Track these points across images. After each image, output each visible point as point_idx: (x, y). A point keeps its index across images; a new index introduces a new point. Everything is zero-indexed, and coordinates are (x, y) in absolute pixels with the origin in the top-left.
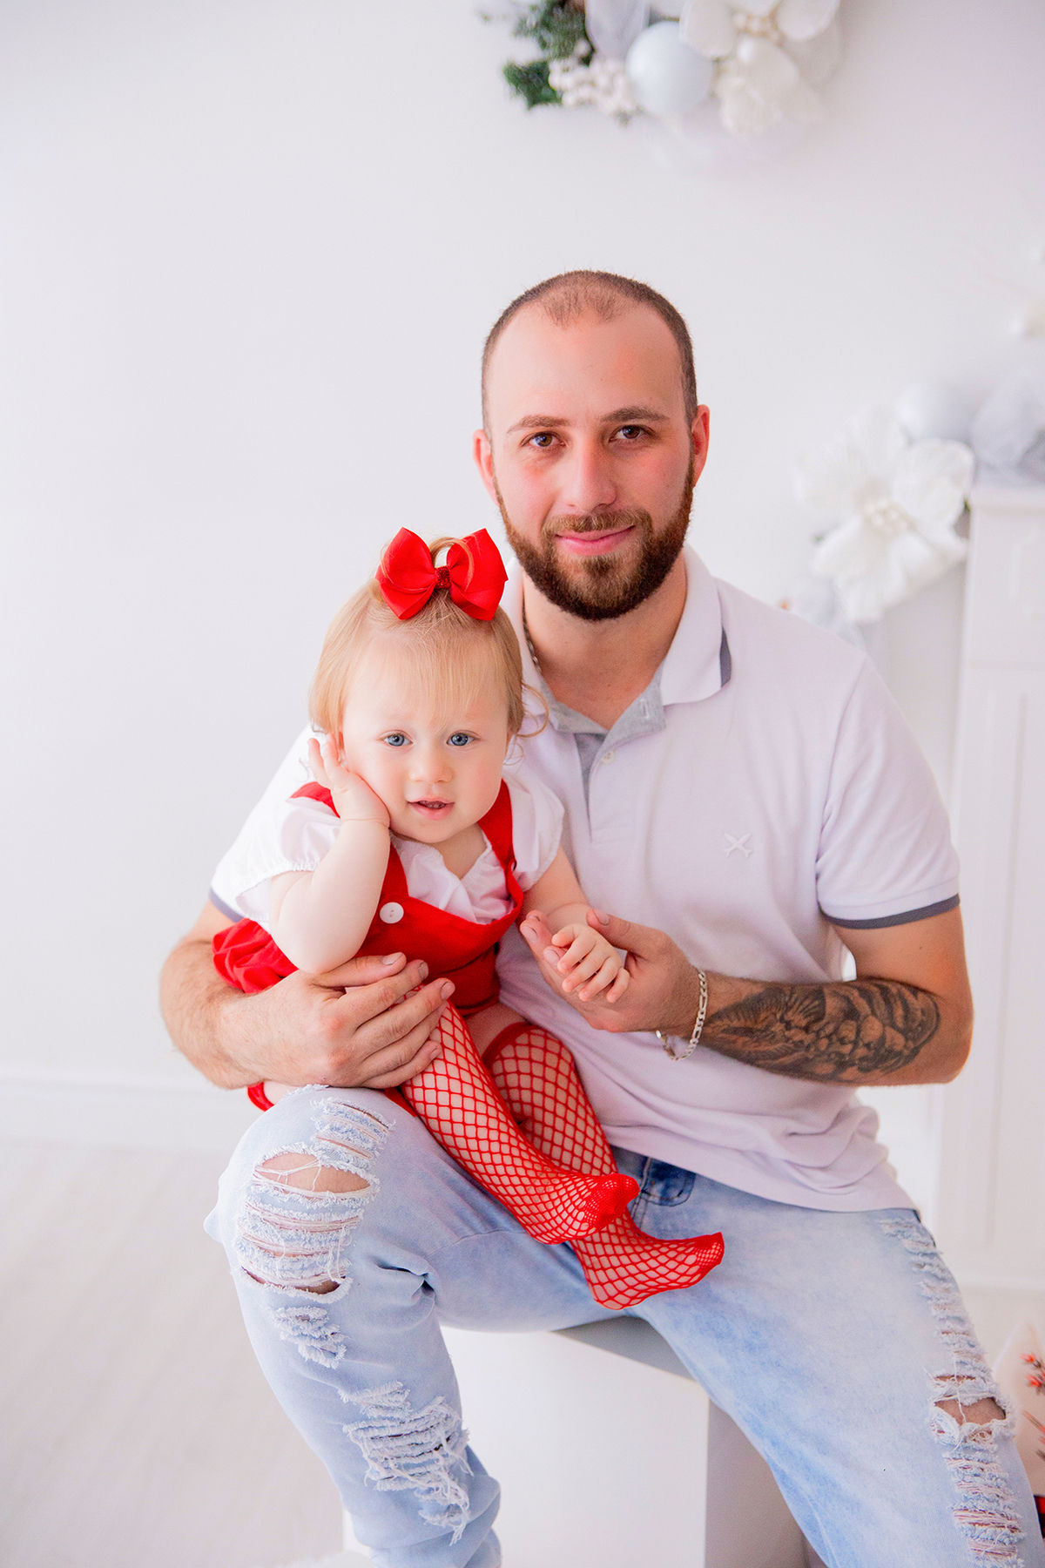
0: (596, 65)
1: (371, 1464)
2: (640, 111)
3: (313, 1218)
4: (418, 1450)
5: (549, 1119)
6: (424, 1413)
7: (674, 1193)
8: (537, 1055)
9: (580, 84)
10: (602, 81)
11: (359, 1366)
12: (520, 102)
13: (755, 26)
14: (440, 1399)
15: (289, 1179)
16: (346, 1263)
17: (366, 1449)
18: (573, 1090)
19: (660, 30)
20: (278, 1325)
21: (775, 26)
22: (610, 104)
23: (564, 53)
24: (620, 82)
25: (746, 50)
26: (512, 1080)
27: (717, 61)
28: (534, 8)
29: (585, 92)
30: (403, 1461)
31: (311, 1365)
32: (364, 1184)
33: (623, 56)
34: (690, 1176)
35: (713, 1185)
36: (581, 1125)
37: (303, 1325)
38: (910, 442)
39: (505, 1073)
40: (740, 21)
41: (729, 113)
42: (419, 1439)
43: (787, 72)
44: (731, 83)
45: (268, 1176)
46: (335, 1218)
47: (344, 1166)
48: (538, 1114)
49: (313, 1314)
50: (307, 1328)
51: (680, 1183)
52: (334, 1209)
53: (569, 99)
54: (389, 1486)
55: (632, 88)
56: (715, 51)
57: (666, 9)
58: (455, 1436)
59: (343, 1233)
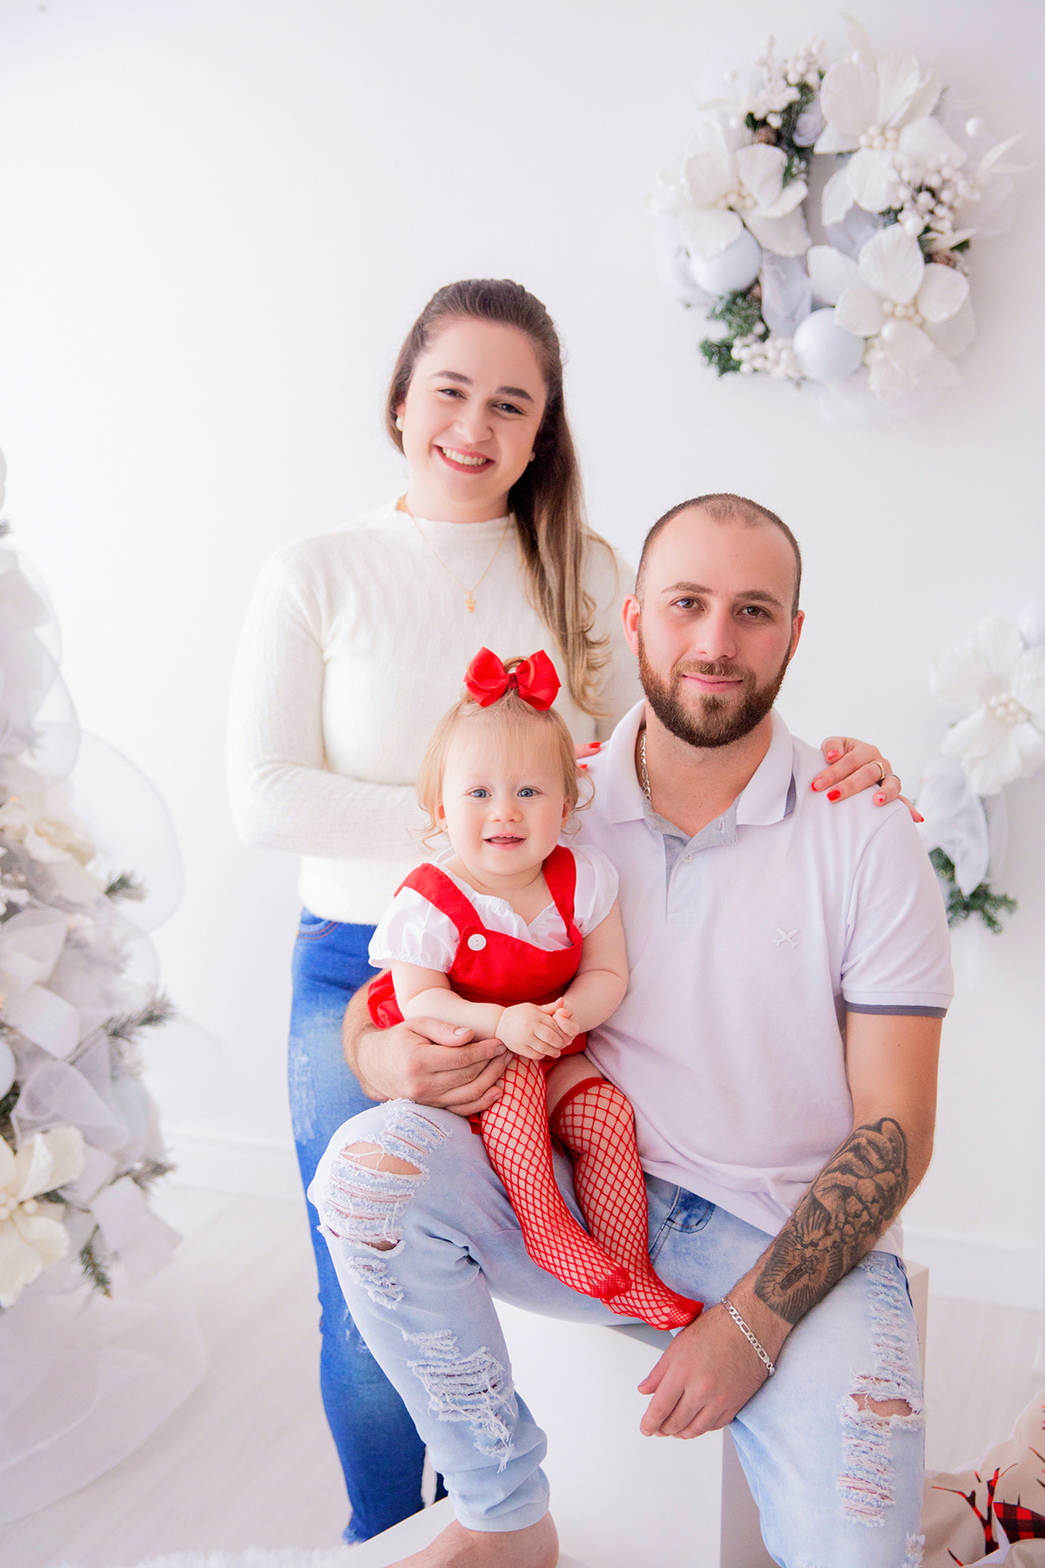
0: (768, 343)
1: (433, 1398)
2: (804, 378)
3: (374, 1189)
4: (469, 1390)
6: (470, 1358)
7: (693, 1221)
8: (603, 1103)
9: (754, 357)
10: (771, 354)
11: (412, 1311)
12: (713, 370)
13: (899, 311)
14: (484, 1349)
15: (361, 1161)
16: (400, 1229)
17: (427, 1383)
18: (626, 1138)
19: (821, 315)
20: (351, 1272)
21: (917, 312)
22: (779, 371)
23: (743, 333)
24: (784, 355)
25: (887, 331)
26: (578, 1121)
27: (866, 339)
28: (721, 298)
29: (758, 363)
30: (457, 1398)
31: (379, 1307)
32: (416, 1171)
33: (791, 334)
35: (728, 1216)
37: (368, 1274)
38: (1026, 646)
39: (573, 1115)
40: (887, 307)
41: (875, 379)
42: (469, 1380)
43: (925, 346)
44: (876, 356)
45: (348, 1157)
46: (391, 1193)
47: (402, 1155)
49: (374, 1264)
50: (371, 1277)
51: (700, 1213)
52: (391, 1185)
53: (744, 368)
54: (446, 1417)
55: (795, 360)
56: (863, 332)
57: (829, 299)
58: (501, 1382)
59: (397, 1205)
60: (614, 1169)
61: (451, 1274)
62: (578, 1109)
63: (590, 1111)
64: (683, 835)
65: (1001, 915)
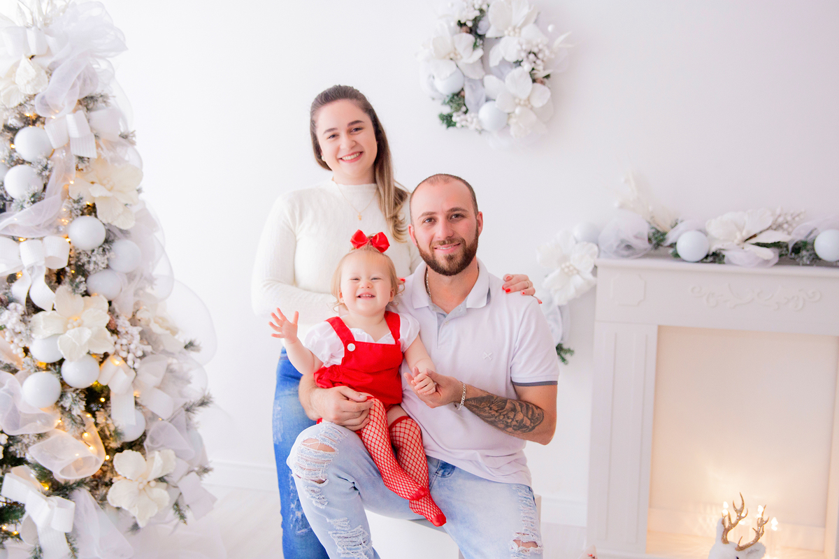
0: (468, 115)
1: (339, 547)
2: (483, 130)
3: (316, 458)
4: (354, 544)
5: (408, 448)
6: (354, 530)
7: (446, 473)
8: (408, 427)
9: (462, 120)
10: (469, 119)
11: (331, 510)
12: (444, 126)
13: (522, 103)
14: (360, 526)
15: (310, 446)
16: (326, 475)
17: (336, 541)
18: (418, 440)
19: (489, 104)
20: (306, 493)
21: (529, 103)
22: (472, 127)
23: (457, 110)
24: (475, 120)
25: (518, 110)
26: (398, 434)
27: (509, 114)
28: (448, 96)
29: (464, 123)
30: (349, 547)
31: (317, 508)
32: (333, 450)
33: (477, 111)
34: (454, 467)
36: (418, 452)
37: (313, 493)
38: (577, 242)
39: (396, 431)
40: (517, 101)
41: (512, 130)
42: (354, 539)
43: (533, 117)
44: (513, 121)
45: (304, 445)
46: (323, 459)
47: (327, 444)
48: (405, 446)
49: (315, 489)
50: (314, 495)
51: (449, 470)
52: (323, 456)
53: (458, 125)
54: (344, 556)
55: (479, 122)
56: (507, 111)
57: (492, 97)
58: (367, 541)
59: (325, 465)
60: (414, 453)
61: (347, 494)
62: (398, 429)
63: (402, 430)
64: (445, 313)
65: (567, 356)
